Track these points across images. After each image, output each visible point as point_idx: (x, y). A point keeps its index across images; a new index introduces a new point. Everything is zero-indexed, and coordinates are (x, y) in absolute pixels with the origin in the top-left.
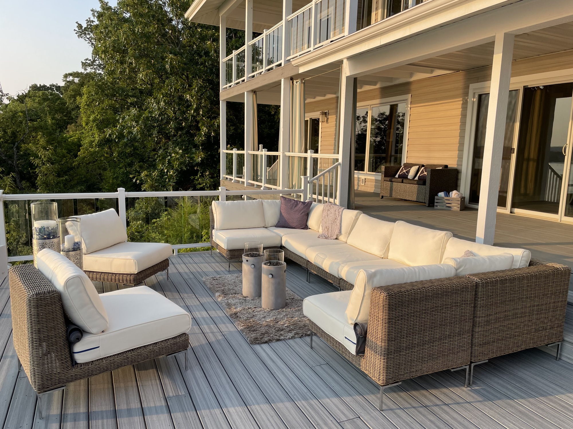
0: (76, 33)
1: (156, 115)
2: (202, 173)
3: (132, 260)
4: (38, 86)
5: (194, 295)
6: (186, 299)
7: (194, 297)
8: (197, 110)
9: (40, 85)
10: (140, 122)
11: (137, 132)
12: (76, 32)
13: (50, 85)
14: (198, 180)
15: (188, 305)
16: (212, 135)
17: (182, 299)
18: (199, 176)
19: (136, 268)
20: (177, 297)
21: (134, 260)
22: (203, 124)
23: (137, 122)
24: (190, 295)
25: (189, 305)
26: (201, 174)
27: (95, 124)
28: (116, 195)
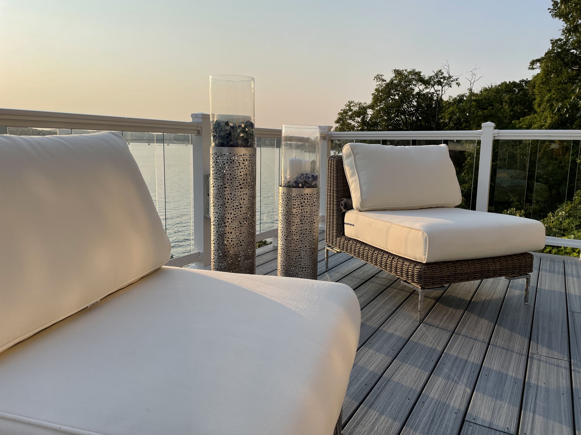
0: (550, 12)
3: (421, 232)
4: (508, 83)
5: (566, 358)
6: (535, 362)
7: (564, 363)
9: (510, 82)
12: (550, 10)
13: (520, 81)
15: (529, 383)
17: (524, 358)
19: (425, 251)
20: (517, 348)
21: (423, 233)
24: (556, 354)
25: (533, 381)
27: (548, 105)
28: (478, 134)
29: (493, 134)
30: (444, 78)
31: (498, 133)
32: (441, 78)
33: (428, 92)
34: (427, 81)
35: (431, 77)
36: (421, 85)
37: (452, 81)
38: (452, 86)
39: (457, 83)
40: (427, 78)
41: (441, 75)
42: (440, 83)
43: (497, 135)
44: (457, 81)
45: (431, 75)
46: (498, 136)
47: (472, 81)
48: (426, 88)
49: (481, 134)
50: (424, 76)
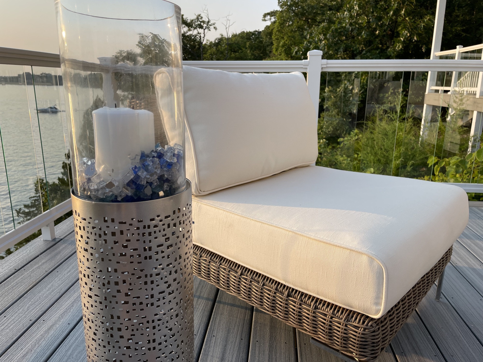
1: (347, 25)
2: (394, 90)
8: (397, 12)
10: (328, 35)
11: (325, 45)
14: (388, 98)
16: (414, 41)
18: (390, 93)
22: (405, 27)
23: (325, 35)
26: (392, 91)
28: (304, 65)
29: (322, 65)
30: (204, 22)
31: (327, 64)
32: (201, 22)
33: (191, 35)
34: (190, 23)
35: (193, 20)
36: (185, 27)
37: (210, 25)
38: (211, 30)
39: (214, 28)
40: (189, 21)
41: (201, 19)
42: (201, 27)
43: (325, 66)
44: (214, 26)
45: (192, 19)
46: (327, 67)
47: (227, 26)
48: (190, 30)
49: (308, 65)
50: (187, 19)
